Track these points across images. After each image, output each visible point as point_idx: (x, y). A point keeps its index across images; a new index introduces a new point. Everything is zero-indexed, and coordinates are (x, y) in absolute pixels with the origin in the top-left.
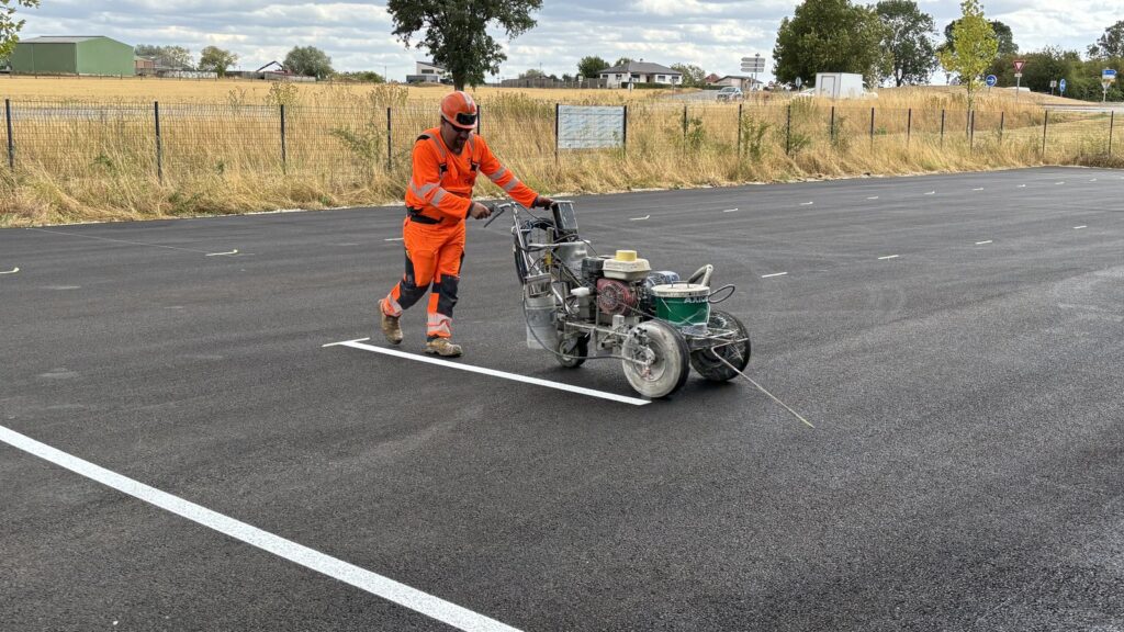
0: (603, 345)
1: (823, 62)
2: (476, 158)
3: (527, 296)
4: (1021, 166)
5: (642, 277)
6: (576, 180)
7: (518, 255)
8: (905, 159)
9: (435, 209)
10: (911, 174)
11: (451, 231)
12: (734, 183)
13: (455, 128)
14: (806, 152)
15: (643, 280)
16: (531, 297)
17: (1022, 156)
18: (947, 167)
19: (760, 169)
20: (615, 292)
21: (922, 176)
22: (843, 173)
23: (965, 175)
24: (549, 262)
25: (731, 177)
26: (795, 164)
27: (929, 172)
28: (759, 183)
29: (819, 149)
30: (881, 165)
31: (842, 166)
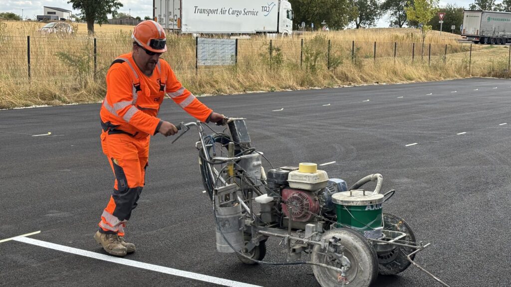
0: (294, 250)
2: (164, 80)
3: (217, 206)
4: (460, 78)
5: (322, 186)
7: (204, 166)
8: (395, 73)
10: (400, 82)
13: (148, 52)
14: (340, 69)
16: (221, 206)
17: (458, 71)
18: (420, 78)
19: (317, 80)
20: (302, 202)
21: (406, 84)
22: (362, 82)
23: (430, 84)
24: (232, 173)
25: (301, 85)
26: (335, 77)
27: (410, 82)
28: (317, 88)
29: (346, 67)
30: (384, 77)
31: (362, 78)
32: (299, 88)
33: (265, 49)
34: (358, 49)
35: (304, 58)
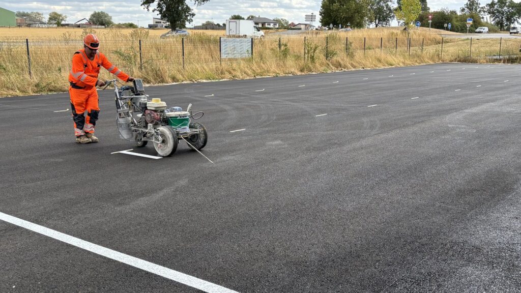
1: (342, 17)
2: (100, 62)
4: (432, 63)
6: (230, 73)
8: (380, 61)
9: (83, 83)
10: (382, 67)
11: (89, 92)
12: (303, 73)
13: (90, 49)
14: (335, 58)
15: (163, 110)
16: (120, 118)
17: (432, 58)
18: (399, 64)
19: (314, 67)
20: (151, 115)
21: (387, 69)
22: (352, 68)
23: (407, 68)
24: (130, 104)
25: (301, 71)
26: (330, 64)
27: (390, 67)
28: (314, 73)
29: (341, 57)
30: (369, 64)
31: (352, 65)
32: (299, 73)
33: (276, 45)
34: (351, 43)
35: (306, 51)
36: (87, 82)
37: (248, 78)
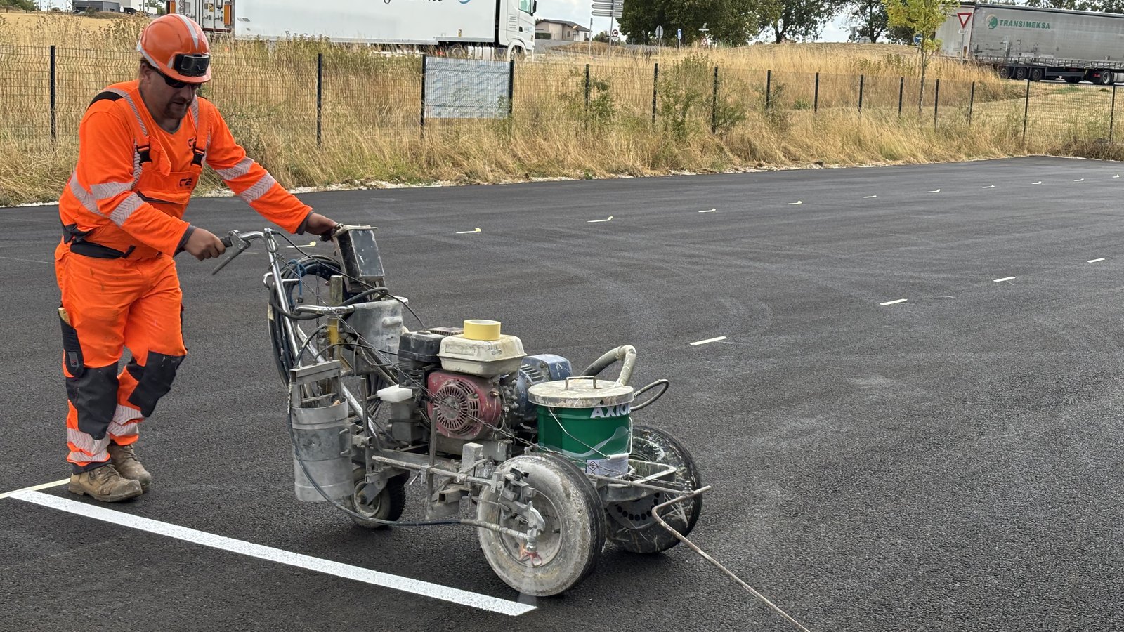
0: (443, 497)
2: (203, 142)
3: (296, 405)
4: (1003, 156)
5: (511, 368)
8: (859, 143)
9: (120, 231)
10: (870, 165)
11: (147, 272)
12: (658, 173)
13: (170, 81)
14: (737, 131)
15: (512, 375)
16: (303, 406)
17: (998, 142)
18: (914, 156)
19: (687, 154)
20: (463, 399)
21: (883, 168)
22: (787, 161)
23: (935, 169)
24: (335, 339)
25: (653, 167)
26: (726, 149)
27: (892, 163)
28: (686, 173)
29: (753, 128)
30: (835, 153)
31: (787, 153)
32: (648, 172)
33: (574, 85)
34: (779, 88)
35: (659, 106)
36: (143, 232)
37: (509, 181)
